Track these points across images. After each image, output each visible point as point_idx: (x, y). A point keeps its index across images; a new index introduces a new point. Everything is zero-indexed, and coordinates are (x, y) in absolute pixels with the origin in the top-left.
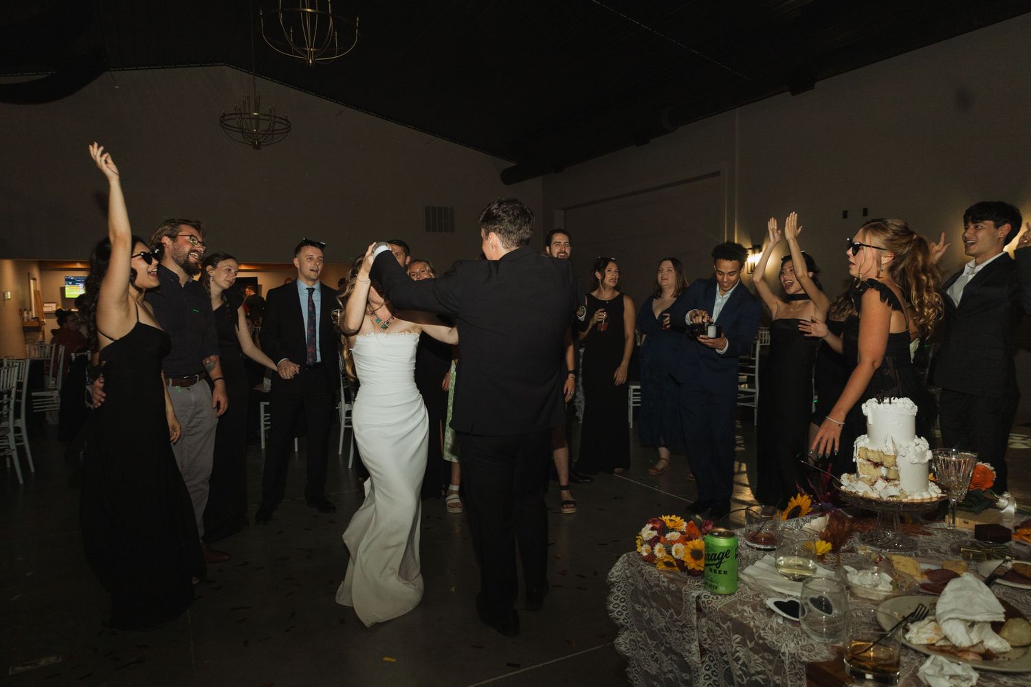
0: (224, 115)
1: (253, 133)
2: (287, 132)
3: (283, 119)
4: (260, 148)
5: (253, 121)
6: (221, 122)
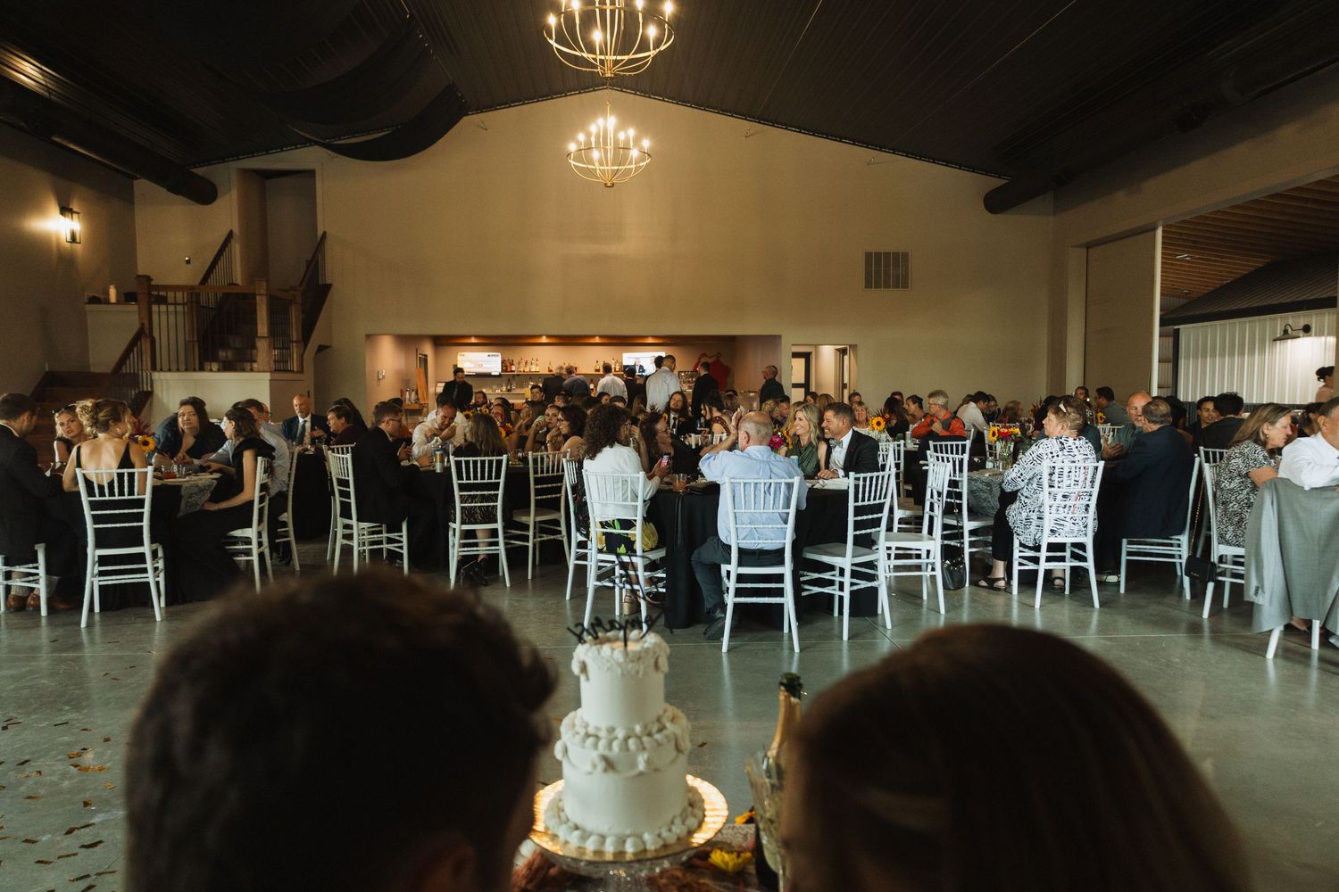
0: (570, 153)
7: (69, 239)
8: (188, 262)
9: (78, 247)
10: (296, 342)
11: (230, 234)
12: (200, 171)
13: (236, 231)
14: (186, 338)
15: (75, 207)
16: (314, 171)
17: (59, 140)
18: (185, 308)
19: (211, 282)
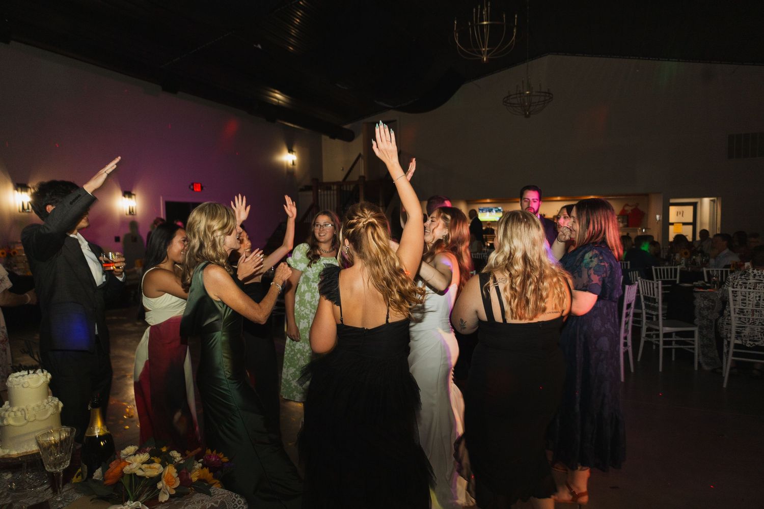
1: (525, 106)
2: (549, 102)
3: (547, 93)
4: (530, 117)
5: (526, 98)
6: (504, 102)
7: (292, 163)
8: (343, 170)
9: (296, 167)
10: (382, 206)
11: (360, 156)
12: (347, 127)
13: (362, 154)
14: (336, 206)
15: (295, 149)
16: (395, 121)
17: (280, 122)
18: (335, 192)
19: (348, 179)
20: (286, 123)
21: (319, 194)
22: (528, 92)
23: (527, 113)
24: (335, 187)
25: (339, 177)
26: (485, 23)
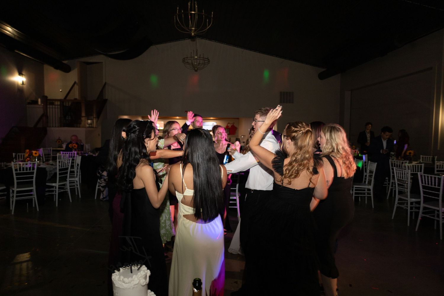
0: (184, 59)
1: (195, 65)
2: (208, 64)
3: (207, 59)
4: (197, 71)
5: (195, 60)
6: (183, 61)
7: (21, 83)
8: (61, 91)
9: (25, 86)
10: (95, 118)
11: (75, 83)
12: (65, 62)
13: (77, 81)
14: (59, 116)
15: (24, 73)
16: (102, 63)
17: (17, 51)
18: (59, 107)
19: (68, 98)
20: (22, 54)
21: (48, 106)
22: (196, 57)
23: (196, 69)
24: (59, 103)
25: (61, 96)
26: (193, 12)
